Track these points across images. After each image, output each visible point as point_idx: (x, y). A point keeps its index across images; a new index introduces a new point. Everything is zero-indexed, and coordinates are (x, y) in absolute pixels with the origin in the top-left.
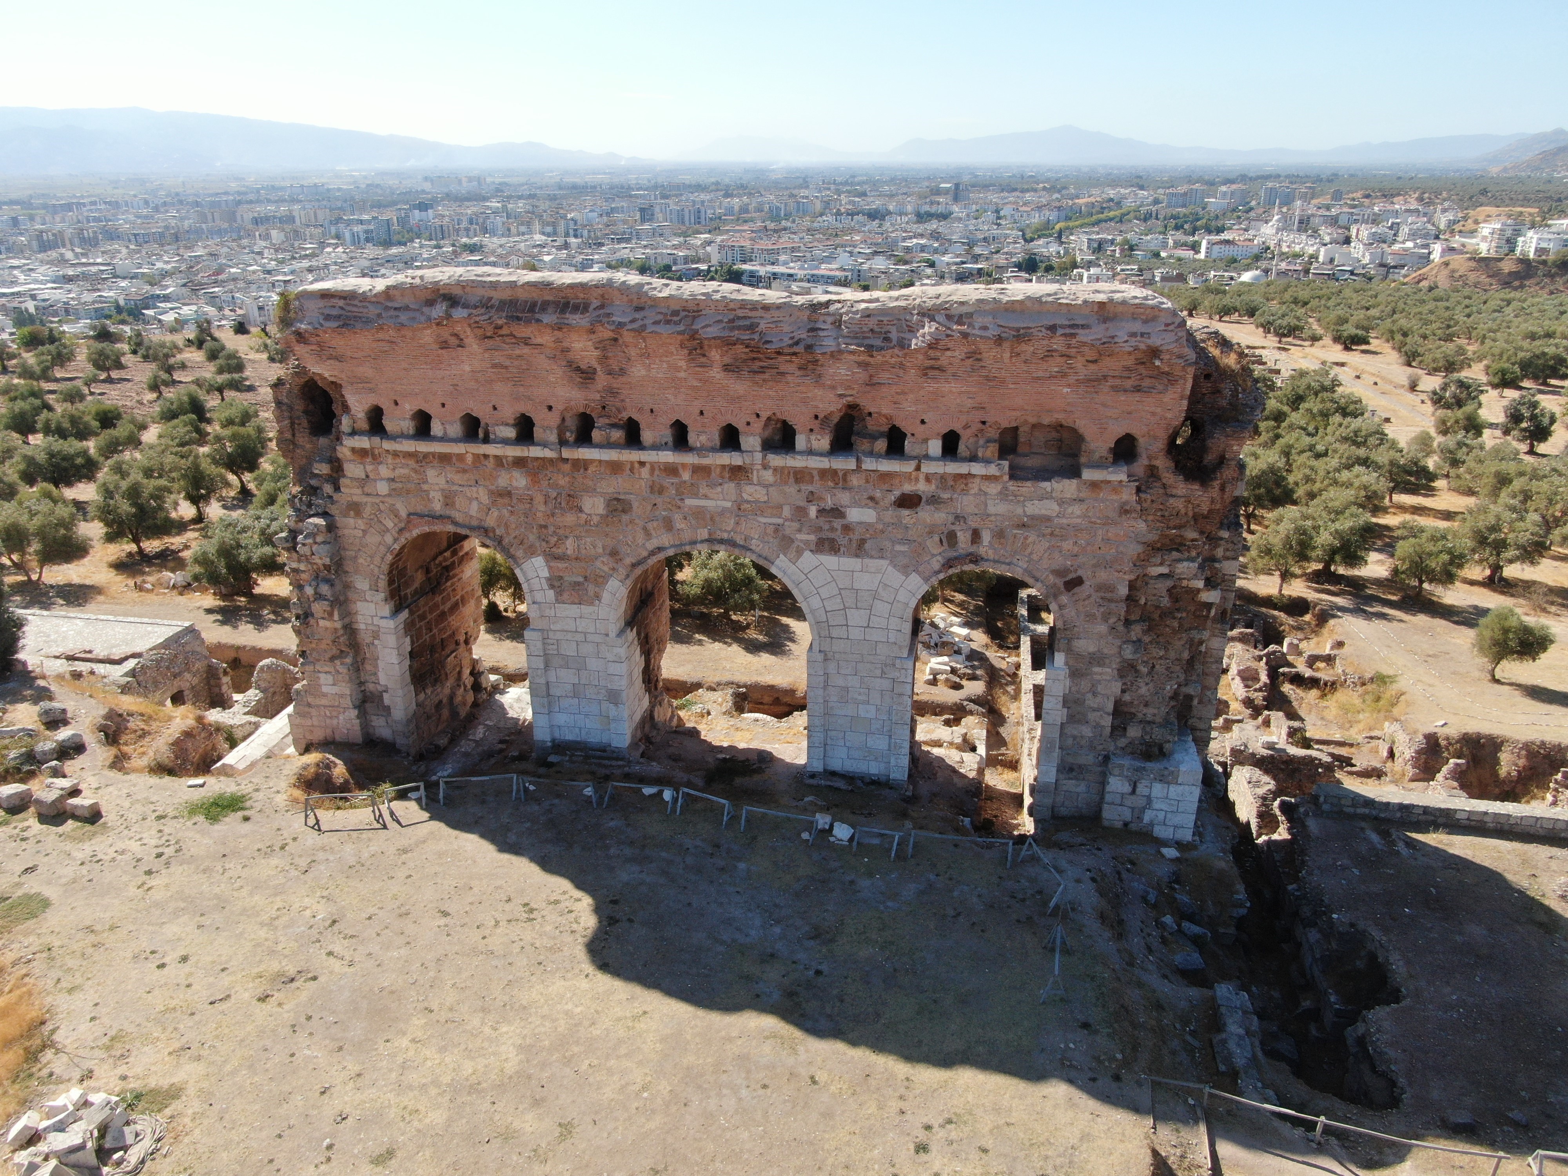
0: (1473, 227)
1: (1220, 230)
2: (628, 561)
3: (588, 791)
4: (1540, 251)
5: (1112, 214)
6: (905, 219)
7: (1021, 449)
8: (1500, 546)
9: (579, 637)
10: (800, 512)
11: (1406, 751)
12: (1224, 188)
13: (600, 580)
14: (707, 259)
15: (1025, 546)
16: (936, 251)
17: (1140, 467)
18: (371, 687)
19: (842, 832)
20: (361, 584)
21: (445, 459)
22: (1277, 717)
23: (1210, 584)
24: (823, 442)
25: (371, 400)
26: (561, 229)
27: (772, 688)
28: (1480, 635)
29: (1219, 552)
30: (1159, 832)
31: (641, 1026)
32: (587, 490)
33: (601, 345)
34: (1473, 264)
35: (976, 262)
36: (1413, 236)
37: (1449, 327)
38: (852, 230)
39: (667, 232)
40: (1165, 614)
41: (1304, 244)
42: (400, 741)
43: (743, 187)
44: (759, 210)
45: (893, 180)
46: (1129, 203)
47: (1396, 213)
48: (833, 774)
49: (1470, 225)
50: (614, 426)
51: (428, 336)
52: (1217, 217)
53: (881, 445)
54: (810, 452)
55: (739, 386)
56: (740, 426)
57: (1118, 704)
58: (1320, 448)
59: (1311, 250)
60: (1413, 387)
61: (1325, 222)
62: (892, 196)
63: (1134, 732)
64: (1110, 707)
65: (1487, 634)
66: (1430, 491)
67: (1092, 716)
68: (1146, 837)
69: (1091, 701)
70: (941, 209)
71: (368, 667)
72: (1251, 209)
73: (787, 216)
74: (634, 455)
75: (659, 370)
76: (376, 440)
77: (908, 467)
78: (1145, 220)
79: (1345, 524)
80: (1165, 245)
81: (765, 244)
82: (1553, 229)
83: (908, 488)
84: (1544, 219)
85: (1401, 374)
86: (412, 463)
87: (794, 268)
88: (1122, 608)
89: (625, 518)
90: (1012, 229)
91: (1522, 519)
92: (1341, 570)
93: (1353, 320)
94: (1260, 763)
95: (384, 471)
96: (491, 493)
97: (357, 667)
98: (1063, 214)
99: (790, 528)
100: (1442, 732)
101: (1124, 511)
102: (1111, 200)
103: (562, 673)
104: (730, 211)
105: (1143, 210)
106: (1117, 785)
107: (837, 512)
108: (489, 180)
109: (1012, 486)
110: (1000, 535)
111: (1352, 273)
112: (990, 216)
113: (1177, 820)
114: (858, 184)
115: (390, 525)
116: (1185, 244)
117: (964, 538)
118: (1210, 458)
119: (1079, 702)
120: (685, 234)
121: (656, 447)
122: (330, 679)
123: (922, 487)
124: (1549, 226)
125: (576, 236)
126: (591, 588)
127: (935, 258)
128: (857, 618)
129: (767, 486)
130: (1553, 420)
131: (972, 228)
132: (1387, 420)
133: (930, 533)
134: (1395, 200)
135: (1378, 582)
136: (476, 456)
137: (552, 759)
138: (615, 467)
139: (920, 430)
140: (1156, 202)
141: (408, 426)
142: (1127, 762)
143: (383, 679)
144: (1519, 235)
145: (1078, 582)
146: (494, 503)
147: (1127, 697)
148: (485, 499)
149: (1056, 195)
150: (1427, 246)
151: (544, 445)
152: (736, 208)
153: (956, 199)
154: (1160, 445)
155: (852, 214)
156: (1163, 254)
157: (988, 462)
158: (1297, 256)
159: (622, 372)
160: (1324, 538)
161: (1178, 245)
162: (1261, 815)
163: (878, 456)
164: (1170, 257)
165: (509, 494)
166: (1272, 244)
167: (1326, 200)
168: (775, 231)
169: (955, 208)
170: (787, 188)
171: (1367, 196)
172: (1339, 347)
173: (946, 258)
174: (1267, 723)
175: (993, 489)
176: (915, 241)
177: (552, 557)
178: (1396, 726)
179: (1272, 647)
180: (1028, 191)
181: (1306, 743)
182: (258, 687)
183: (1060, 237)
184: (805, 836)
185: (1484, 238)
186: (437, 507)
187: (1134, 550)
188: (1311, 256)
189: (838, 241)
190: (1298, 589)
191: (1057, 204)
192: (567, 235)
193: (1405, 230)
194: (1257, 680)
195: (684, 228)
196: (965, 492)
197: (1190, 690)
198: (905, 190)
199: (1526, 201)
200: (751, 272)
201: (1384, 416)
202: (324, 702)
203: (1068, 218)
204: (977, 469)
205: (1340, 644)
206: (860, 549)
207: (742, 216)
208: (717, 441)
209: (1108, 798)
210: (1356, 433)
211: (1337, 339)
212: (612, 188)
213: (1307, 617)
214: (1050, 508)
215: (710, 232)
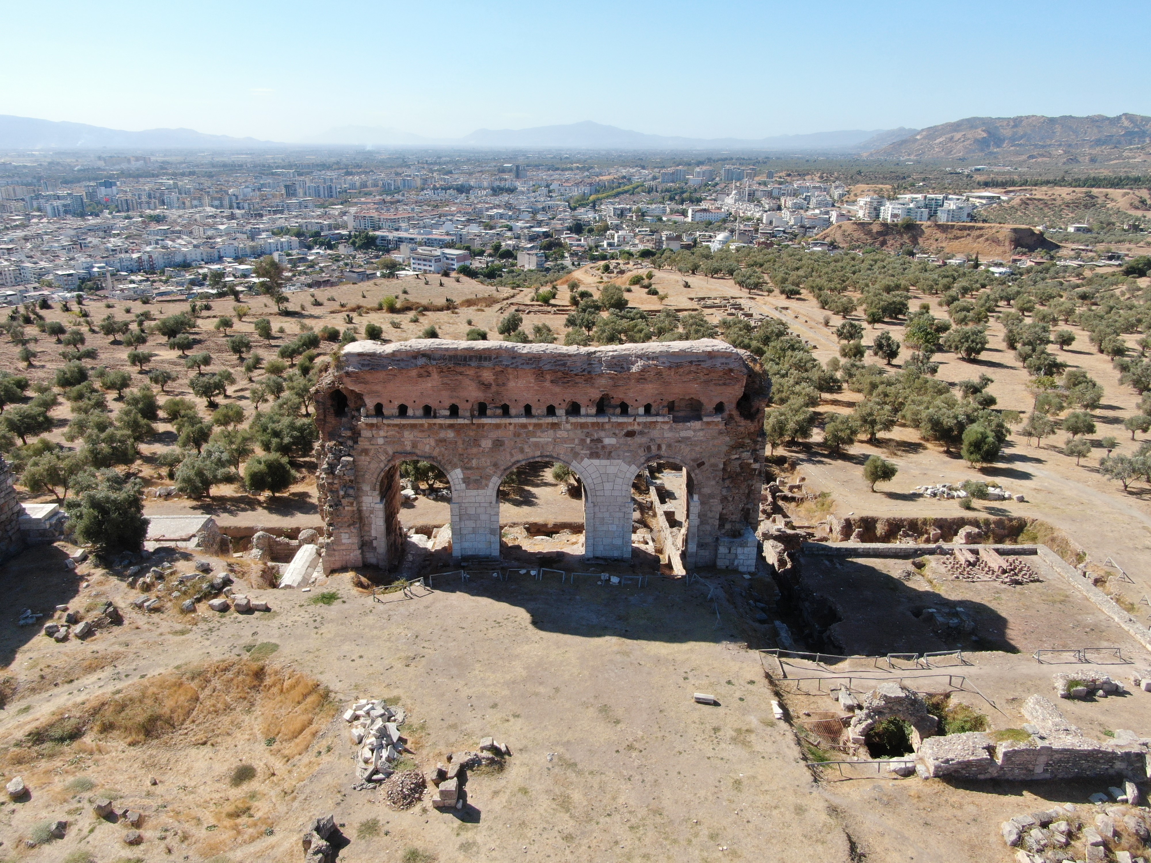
0: (853, 198)
1: (699, 201)
2: (502, 468)
3: (495, 575)
4: (894, 216)
5: (626, 188)
6: (484, 192)
7: (676, 409)
8: (873, 423)
9: (477, 505)
10: (583, 441)
11: (837, 528)
12: (698, 169)
13: (488, 478)
14: (345, 226)
15: (680, 450)
16: (510, 218)
17: (726, 414)
18: (366, 538)
19: (615, 580)
20: (366, 488)
21: (413, 426)
22: (778, 517)
23: (756, 461)
24: (593, 411)
25: (378, 400)
26: (226, 202)
27: (536, 524)
28: (865, 470)
29: (758, 447)
30: (741, 569)
31: (567, 655)
32: (483, 437)
33: (496, 374)
34: (855, 226)
35: (540, 226)
36: (819, 205)
37: (844, 281)
38: (447, 203)
39: (310, 205)
40: (738, 474)
41: (753, 211)
42: (382, 564)
43: (358, 166)
44: (375, 185)
45: (468, 161)
46: (636, 180)
47: (808, 189)
48: (597, 558)
49: (852, 197)
50: (496, 407)
51: (414, 373)
52: (695, 190)
53: (618, 411)
54: (587, 415)
55: (557, 389)
56: (555, 405)
57: (721, 515)
58: (783, 372)
59: (758, 215)
60: (827, 324)
61: (764, 195)
62: (471, 174)
63: (728, 526)
64: (718, 516)
65: (869, 469)
66: (839, 390)
67: (710, 521)
68: (735, 571)
69: (710, 515)
70: (508, 185)
71: (366, 528)
72: (717, 184)
73: (398, 190)
74: (507, 421)
75: (521, 383)
76: (380, 419)
77: (631, 420)
78: (649, 192)
79: (801, 417)
80: (664, 212)
81: (386, 215)
82: (901, 201)
83: (630, 428)
84: (895, 193)
85: (820, 314)
86: (397, 429)
87: (413, 233)
88: (721, 474)
89: (502, 448)
90: (560, 200)
91: (882, 409)
92: (800, 440)
93: (790, 279)
94: (776, 538)
95: (382, 433)
96: (436, 441)
97: (361, 529)
98: (593, 188)
99: (578, 449)
100: (852, 518)
101: (720, 433)
102: (624, 177)
103: (467, 522)
104: (353, 186)
105: (646, 184)
106: (722, 550)
107: (599, 440)
108: (153, 159)
109: (674, 425)
110: (669, 446)
111: (784, 232)
112: (544, 190)
113: (749, 562)
114: (445, 164)
115: (383, 458)
116: (677, 212)
117: (654, 448)
118: (753, 410)
119: (705, 515)
120: (322, 206)
121: (518, 416)
122: (347, 536)
123: (636, 427)
124: (897, 199)
125: (239, 208)
126: (484, 482)
127: (511, 223)
128: (608, 486)
129: (568, 431)
130: (898, 347)
131: (533, 199)
132: (815, 347)
133: (640, 447)
134: (806, 178)
135: (818, 445)
136: (430, 425)
137: (463, 564)
138: (498, 426)
139: (635, 404)
140: (654, 178)
141: (396, 412)
142: (726, 539)
143: (374, 533)
144: (881, 205)
145: (703, 463)
146: (437, 445)
147: (724, 511)
148: (433, 443)
149: (586, 173)
150: (827, 213)
151: (464, 418)
152: (358, 184)
153: (518, 176)
154: (734, 405)
155: (445, 189)
156: (664, 219)
157: (664, 416)
158: (749, 219)
159: (504, 384)
160: (791, 425)
161: (673, 212)
162: (779, 561)
163: (617, 416)
164: (669, 220)
165: (445, 441)
166: (733, 211)
167: (763, 178)
168: (392, 203)
169: (518, 184)
170: (392, 167)
171: (789, 175)
172: (784, 296)
173: (520, 224)
174: (774, 521)
175: (666, 427)
176: (495, 211)
177: (465, 468)
178: (832, 517)
179: (772, 483)
180: (566, 169)
181: (794, 528)
182: (257, 548)
183: (594, 206)
184: (599, 583)
185: (861, 207)
186: (409, 448)
187: (725, 449)
188: (758, 220)
189: (441, 210)
190: (781, 451)
191: (588, 181)
192: (231, 207)
193: (813, 200)
194: (766, 500)
195: (321, 201)
196: (655, 428)
197: (749, 506)
198: (479, 169)
199: (885, 179)
200: (382, 237)
201: (813, 344)
202: (343, 548)
203: (597, 191)
204: (660, 419)
205: (803, 479)
206: (609, 456)
207: (363, 190)
208: (545, 411)
209: (719, 556)
210: (800, 360)
211: (782, 292)
212: (255, 166)
213: (786, 465)
214: (690, 433)
215: (342, 204)
